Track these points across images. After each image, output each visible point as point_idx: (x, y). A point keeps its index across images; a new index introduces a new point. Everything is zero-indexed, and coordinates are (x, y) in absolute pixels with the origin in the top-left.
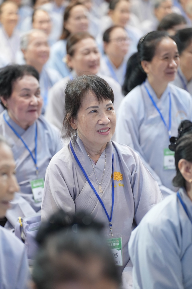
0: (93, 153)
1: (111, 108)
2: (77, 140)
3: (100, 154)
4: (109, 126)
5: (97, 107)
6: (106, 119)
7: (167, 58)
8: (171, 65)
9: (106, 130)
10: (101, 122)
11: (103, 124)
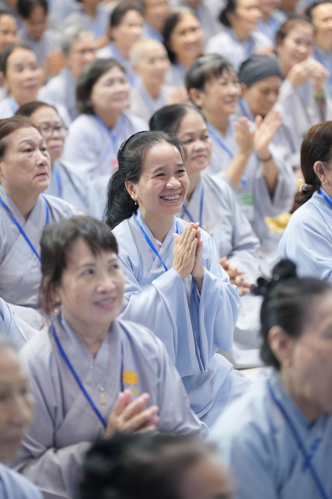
0: (89, 340)
1: (116, 266)
2: (63, 322)
3: (100, 341)
4: (114, 295)
5: (93, 265)
6: (108, 283)
7: (161, 174)
8: (169, 185)
9: (109, 302)
10: (100, 289)
11: (104, 292)
